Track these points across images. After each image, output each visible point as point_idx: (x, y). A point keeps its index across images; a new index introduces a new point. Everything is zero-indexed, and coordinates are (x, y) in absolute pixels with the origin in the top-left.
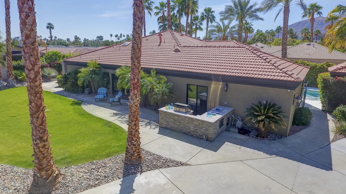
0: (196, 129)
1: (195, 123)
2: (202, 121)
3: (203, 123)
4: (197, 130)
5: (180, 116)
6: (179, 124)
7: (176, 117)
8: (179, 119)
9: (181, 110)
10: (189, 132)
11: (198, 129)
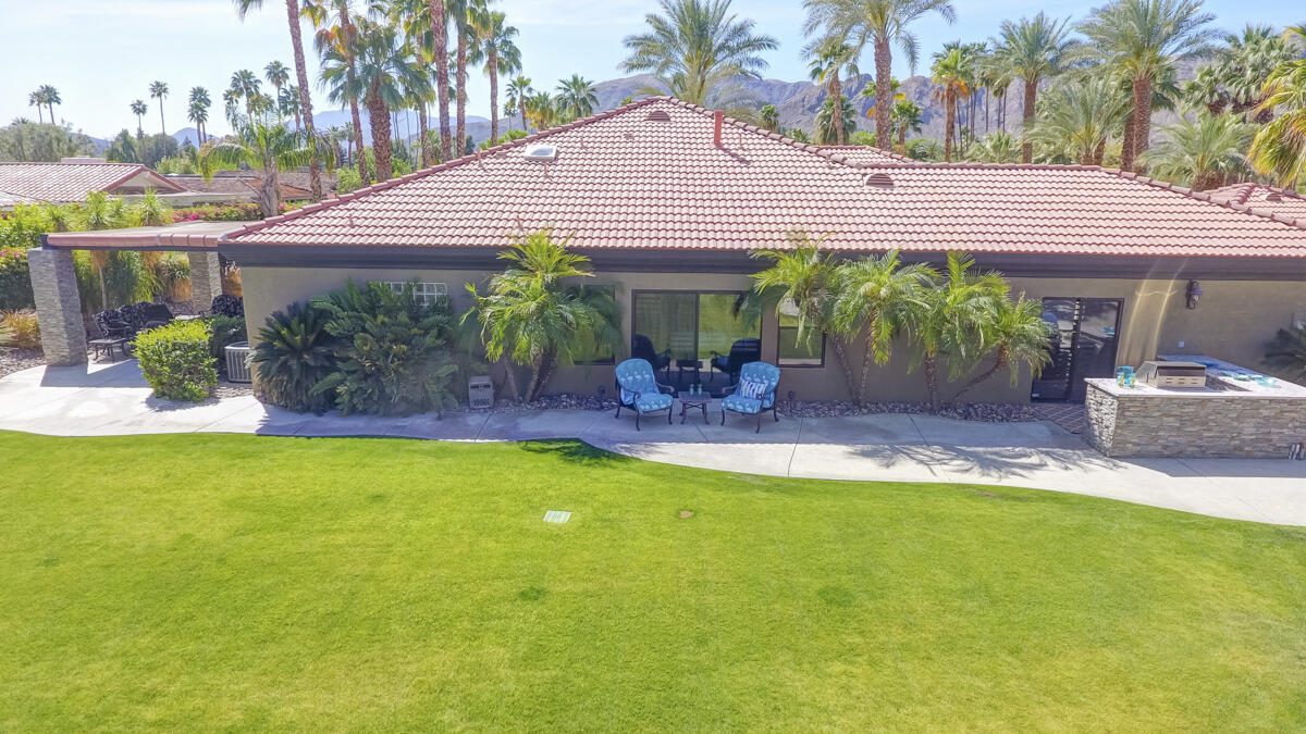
0: (1268, 430)
1: (1265, 413)
2: (1291, 401)
3: (1292, 408)
4: (1269, 433)
5: (1210, 400)
6: (1197, 432)
7: (1191, 409)
8: (1202, 413)
9: (1188, 380)
10: (1235, 448)
11: (1273, 430)
